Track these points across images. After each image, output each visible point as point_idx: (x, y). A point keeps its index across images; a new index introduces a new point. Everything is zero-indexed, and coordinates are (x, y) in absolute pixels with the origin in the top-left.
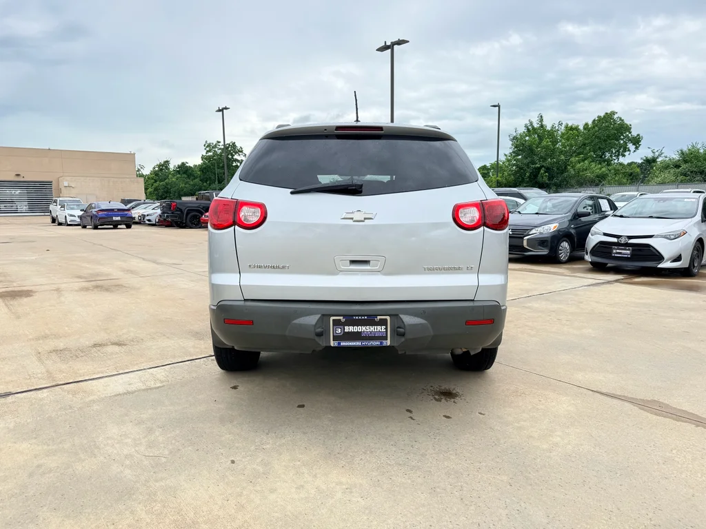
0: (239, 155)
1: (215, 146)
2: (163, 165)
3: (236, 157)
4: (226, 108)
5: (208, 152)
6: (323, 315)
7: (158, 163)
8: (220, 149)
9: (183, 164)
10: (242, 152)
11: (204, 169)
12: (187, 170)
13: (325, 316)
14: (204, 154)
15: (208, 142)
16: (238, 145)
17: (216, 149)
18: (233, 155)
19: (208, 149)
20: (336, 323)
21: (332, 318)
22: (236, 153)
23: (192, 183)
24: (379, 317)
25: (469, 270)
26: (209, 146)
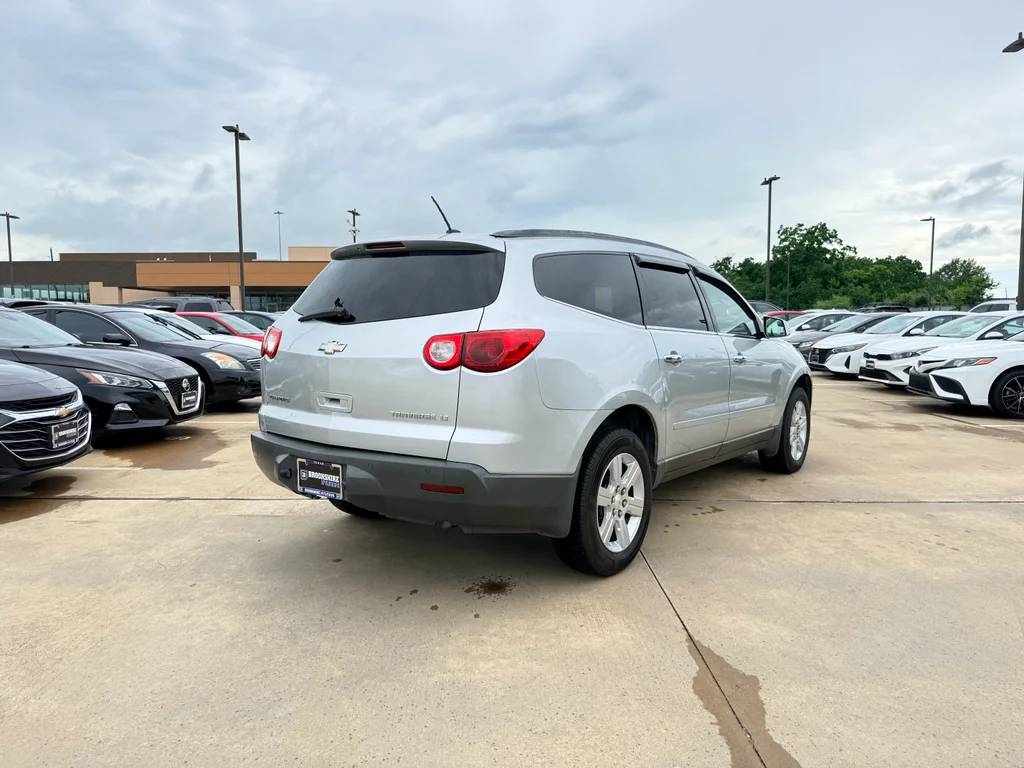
0: (831, 242)
1: (795, 231)
2: (721, 264)
3: (826, 245)
4: (775, 178)
5: (783, 241)
6: (292, 455)
7: (715, 262)
8: (802, 235)
9: (747, 261)
10: (835, 237)
11: (775, 267)
12: (751, 270)
13: (293, 456)
14: (777, 245)
15: (784, 227)
16: (830, 228)
17: (796, 236)
18: (820, 243)
19: (783, 237)
20: (302, 465)
21: (299, 460)
22: (826, 239)
23: (754, 287)
24: (333, 465)
25: (444, 421)
26: (785, 232)
